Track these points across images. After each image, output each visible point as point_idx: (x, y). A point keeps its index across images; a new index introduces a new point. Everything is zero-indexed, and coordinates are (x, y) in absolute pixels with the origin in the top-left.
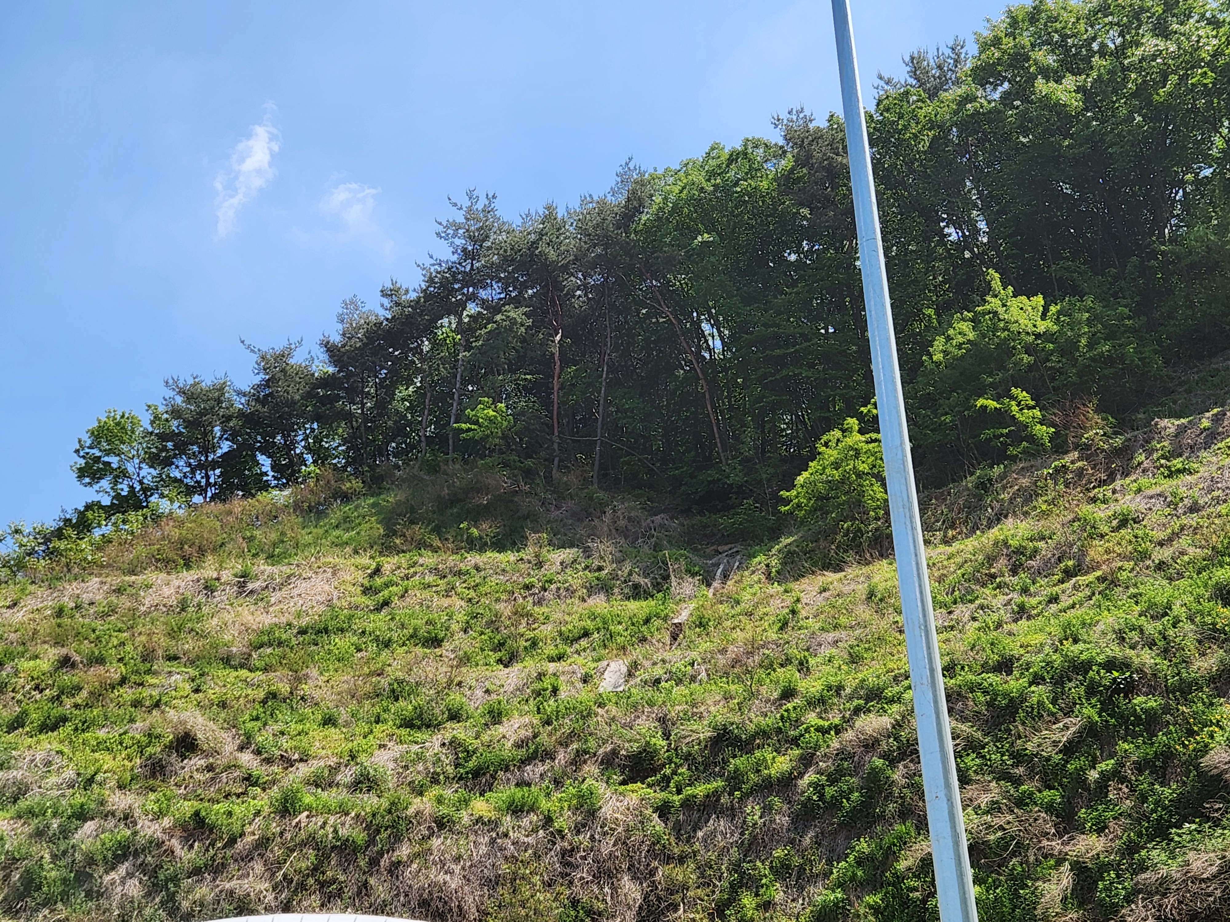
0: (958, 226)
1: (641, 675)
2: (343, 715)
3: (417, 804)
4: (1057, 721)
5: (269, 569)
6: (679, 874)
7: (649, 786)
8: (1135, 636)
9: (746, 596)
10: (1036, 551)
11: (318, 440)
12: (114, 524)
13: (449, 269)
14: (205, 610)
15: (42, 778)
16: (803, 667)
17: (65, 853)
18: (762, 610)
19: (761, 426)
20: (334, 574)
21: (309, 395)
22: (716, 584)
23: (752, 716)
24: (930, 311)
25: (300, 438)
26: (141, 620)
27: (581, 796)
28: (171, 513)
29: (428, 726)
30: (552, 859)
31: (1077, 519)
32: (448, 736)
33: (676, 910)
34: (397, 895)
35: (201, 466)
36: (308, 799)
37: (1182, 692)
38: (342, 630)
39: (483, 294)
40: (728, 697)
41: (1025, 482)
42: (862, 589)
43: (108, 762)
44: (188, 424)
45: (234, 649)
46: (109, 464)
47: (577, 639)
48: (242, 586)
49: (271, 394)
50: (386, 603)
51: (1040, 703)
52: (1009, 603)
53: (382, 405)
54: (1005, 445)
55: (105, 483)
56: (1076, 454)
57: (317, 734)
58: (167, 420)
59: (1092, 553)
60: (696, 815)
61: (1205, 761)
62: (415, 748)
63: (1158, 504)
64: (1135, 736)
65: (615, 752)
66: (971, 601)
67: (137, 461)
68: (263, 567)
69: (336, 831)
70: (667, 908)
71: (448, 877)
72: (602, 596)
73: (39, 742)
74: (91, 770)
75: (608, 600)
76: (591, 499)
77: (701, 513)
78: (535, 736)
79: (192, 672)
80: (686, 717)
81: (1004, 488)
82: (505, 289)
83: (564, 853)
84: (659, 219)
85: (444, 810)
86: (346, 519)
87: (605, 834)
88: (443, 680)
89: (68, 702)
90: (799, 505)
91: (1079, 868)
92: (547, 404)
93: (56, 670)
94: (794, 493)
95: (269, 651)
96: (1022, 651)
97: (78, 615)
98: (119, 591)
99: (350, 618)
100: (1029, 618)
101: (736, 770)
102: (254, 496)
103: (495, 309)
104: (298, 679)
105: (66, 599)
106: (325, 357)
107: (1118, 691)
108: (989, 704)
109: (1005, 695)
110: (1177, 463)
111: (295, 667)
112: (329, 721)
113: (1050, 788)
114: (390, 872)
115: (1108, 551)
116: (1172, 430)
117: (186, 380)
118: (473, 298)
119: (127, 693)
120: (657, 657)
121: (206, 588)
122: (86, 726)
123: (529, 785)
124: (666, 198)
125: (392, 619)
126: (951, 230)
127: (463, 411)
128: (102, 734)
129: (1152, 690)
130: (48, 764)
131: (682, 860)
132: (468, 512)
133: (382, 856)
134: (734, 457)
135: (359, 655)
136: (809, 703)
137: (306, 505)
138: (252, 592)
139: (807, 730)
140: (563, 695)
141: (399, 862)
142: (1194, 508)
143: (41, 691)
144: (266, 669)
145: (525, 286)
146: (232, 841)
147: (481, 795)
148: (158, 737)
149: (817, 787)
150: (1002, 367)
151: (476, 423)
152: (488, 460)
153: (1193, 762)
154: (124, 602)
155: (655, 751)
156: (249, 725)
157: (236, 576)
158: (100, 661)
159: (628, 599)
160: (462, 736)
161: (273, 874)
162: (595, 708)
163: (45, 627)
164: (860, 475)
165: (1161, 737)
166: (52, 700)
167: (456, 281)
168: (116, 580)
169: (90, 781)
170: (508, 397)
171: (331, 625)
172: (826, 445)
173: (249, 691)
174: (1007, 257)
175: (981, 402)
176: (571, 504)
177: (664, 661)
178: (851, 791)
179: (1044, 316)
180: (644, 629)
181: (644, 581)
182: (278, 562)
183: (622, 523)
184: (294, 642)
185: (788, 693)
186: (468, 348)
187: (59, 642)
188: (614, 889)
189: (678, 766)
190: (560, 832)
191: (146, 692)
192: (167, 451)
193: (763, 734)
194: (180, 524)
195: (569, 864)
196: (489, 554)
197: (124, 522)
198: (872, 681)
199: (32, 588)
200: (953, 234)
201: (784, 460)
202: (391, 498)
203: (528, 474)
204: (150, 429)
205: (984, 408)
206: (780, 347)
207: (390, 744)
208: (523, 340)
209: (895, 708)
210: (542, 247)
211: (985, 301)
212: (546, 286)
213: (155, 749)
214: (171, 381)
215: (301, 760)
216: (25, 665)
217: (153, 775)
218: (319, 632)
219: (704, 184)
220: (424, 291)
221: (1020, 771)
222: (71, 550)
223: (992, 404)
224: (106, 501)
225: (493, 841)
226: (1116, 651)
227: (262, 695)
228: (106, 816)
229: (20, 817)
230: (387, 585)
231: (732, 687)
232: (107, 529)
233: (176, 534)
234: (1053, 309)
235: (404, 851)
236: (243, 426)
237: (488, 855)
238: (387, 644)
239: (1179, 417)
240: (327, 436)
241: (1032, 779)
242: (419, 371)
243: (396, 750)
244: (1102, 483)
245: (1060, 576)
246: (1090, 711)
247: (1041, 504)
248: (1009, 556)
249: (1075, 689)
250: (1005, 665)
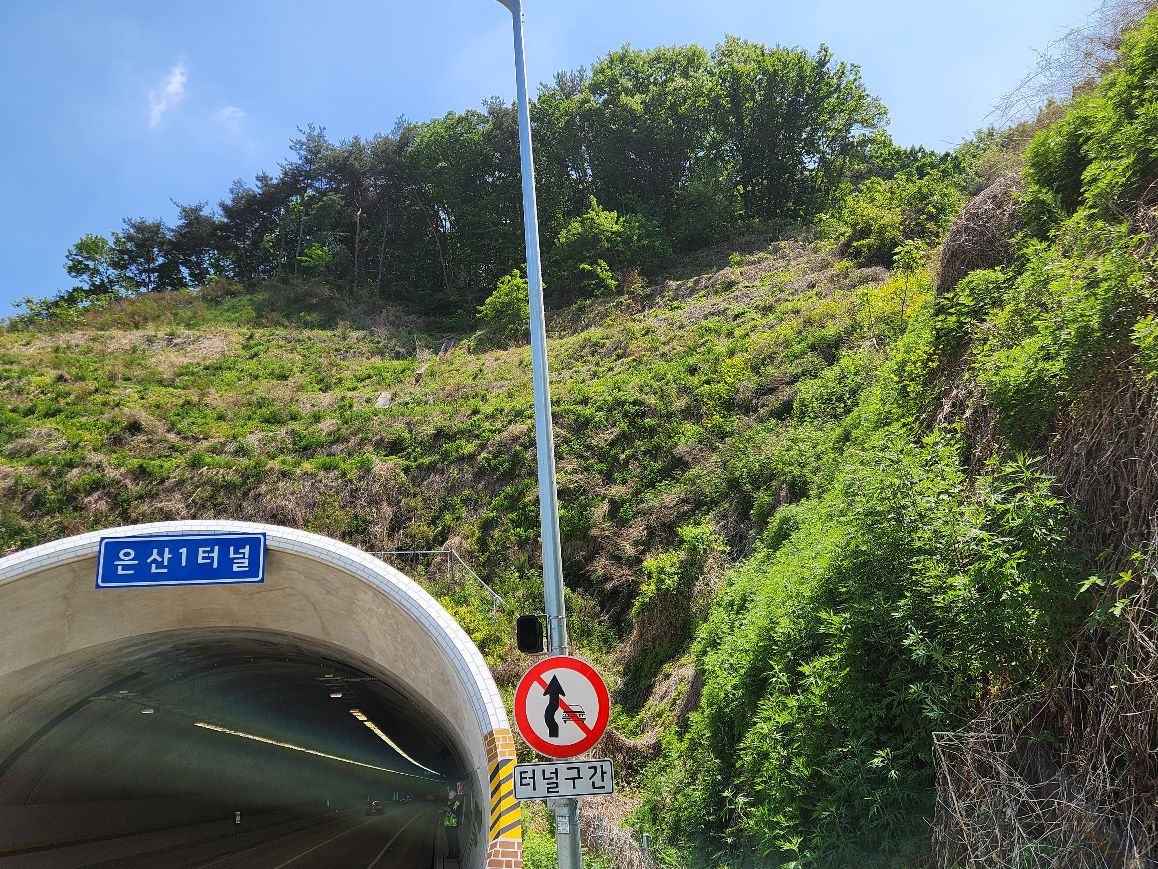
0: (577, 171)
1: (398, 400)
2: (230, 415)
3: (271, 464)
4: (608, 430)
5: (187, 332)
6: (413, 502)
7: (400, 457)
8: (648, 389)
9: (456, 361)
10: (604, 344)
11: (217, 260)
12: (91, 301)
13: (297, 168)
14: (147, 353)
15: (46, 443)
16: (484, 399)
17: (60, 485)
18: (464, 369)
19: (469, 270)
20: (226, 337)
21: (213, 234)
22: (441, 354)
23: (456, 423)
24: (560, 216)
25: (206, 258)
26: (108, 357)
27: (362, 462)
28: (127, 297)
29: (278, 423)
30: (345, 494)
32: (290, 428)
33: (411, 520)
34: (258, 512)
35: (145, 271)
36: (208, 460)
37: (668, 417)
38: (230, 369)
39: (317, 184)
40: (444, 413)
41: (601, 309)
42: (517, 360)
43: (87, 436)
44: (137, 245)
45: (165, 376)
46: (88, 265)
47: (364, 380)
48: (170, 341)
49: (188, 232)
50: (256, 355)
51: (600, 421)
52: (589, 370)
53: (256, 244)
54: (593, 289)
55: (85, 277)
56: (627, 296)
57: (214, 425)
58: (124, 242)
59: (631, 347)
60: (423, 473)
61: (675, 451)
62: (271, 434)
63: (665, 324)
64: (644, 438)
65: (382, 440)
66: (571, 369)
67: (105, 265)
68: (182, 330)
69: (224, 477)
70: (406, 520)
71: (287, 503)
72: (379, 357)
73: (43, 423)
74: (77, 440)
75: (382, 360)
76: (374, 304)
77: (435, 315)
78: (339, 430)
79: (140, 388)
80: (421, 423)
81: (591, 311)
82: (329, 183)
83: (352, 491)
84: (418, 151)
85: (286, 467)
86: (233, 307)
87: (375, 481)
88: (288, 398)
89: (62, 402)
90: (487, 315)
91: (612, 501)
92: (352, 250)
93: (55, 383)
94: (484, 307)
95: (186, 378)
96: (593, 395)
97: (68, 352)
98: (94, 340)
99: (235, 362)
100: (598, 378)
101: (446, 450)
102: (177, 290)
103: (323, 193)
104: (203, 395)
105: (61, 342)
106: (221, 213)
107: (637, 416)
108: (576, 421)
109: (584, 416)
110: (675, 304)
111: (202, 387)
112: (221, 418)
113: (602, 462)
114: (255, 499)
115: (638, 347)
116: (674, 287)
117: (136, 219)
118: (310, 186)
119: (99, 398)
120: (407, 391)
121: (148, 341)
122: (73, 415)
123: (334, 455)
124: (422, 140)
125: (260, 364)
126: (573, 172)
127: (303, 250)
128: (83, 420)
129: (653, 416)
130: (50, 435)
131: (415, 495)
132: (305, 307)
133: (250, 491)
134: (454, 287)
135: (240, 383)
136: (486, 417)
137: (209, 297)
138: (176, 345)
139: (484, 431)
140: (355, 409)
141: (260, 495)
142: (681, 327)
143: (45, 394)
144: (184, 388)
145: (341, 182)
146: (162, 481)
147: (308, 460)
148: (118, 423)
149: (487, 460)
150: (595, 248)
151: (311, 257)
152: (317, 279)
153: (669, 452)
154: (97, 346)
155: (404, 439)
156: (173, 418)
157: (166, 335)
158: (82, 379)
159: (393, 359)
160: (298, 429)
161: (186, 500)
162: (372, 416)
163: (48, 358)
164: (519, 300)
165: (656, 439)
166: (52, 400)
167: (301, 175)
168: (93, 333)
169: (76, 446)
170: (330, 244)
171: (224, 365)
172: (502, 283)
173: (174, 400)
174: (601, 190)
175: (582, 266)
176: (364, 306)
177: (411, 393)
178: (504, 462)
179: (617, 223)
180: (401, 375)
181: (401, 350)
182: (192, 329)
183: (392, 318)
184: (201, 373)
185: (475, 412)
186: (307, 214)
187: (56, 367)
188: (378, 510)
189: (415, 448)
190: (350, 480)
191: (111, 398)
192: (125, 260)
193: (461, 432)
194: (132, 302)
195: (355, 497)
196: (316, 331)
197: (97, 300)
198: (518, 407)
199: (39, 335)
200: (574, 175)
201: (480, 290)
202: (260, 297)
203: (340, 288)
204: (114, 247)
205: (584, 269)
206: (481, 228)
207: (256, 432)
208: (340, 213)
209: (529, 421)
210: (351, 160)
211: (588, 212)
212: (353, 183)
213: (117, 430)
214: (127, 220)
215: (204, 439)
216: (35, 379)
217: (115, 444)
218: (216, 369)
219: (444, 134)
220: (281, 179)
221: (588, 454)
222: (64, 314)
223: (588, 267)
224: (86, 287)
225: (313, 484)
226: (638, 396)
227: (181, 402)
228: (86, 466)
229: (32, 465)
230: (257, 345)
231: (447, 408)
232: (87, 304)
233: (130, 309)
234: (622, 219)
235: (263, 489)
236: (172, 249)
237: (310, 492)
238: (256, 377)
239: (678, 280)
240: (223, 259)
241: (593, 458)
242: (278, 225)
243: (260, 435)
244: (639, 312)
245: (615, 358)
246: (623, 425)
247: (608, 321)
248: (591, 347)
249: (617, 414)
250: (584, 402)
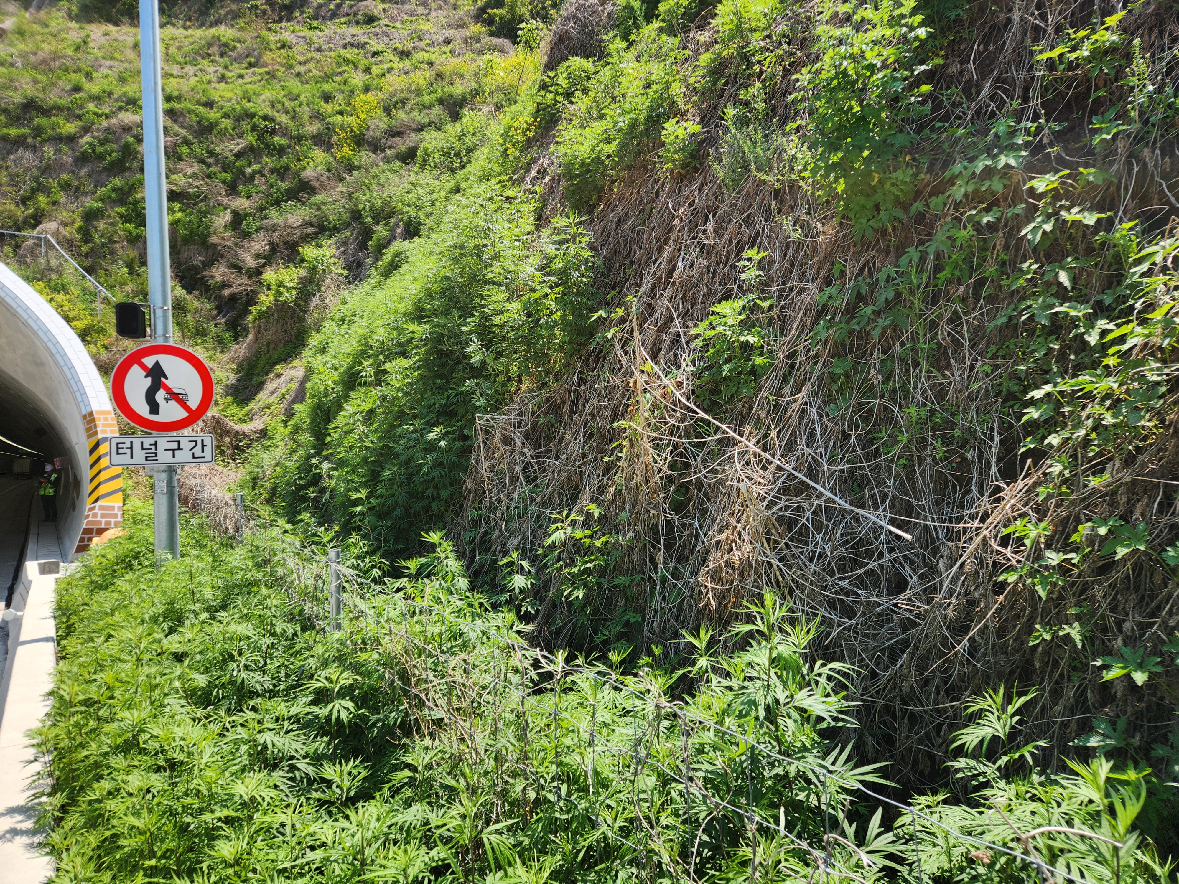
4: (233, 139)
8: (279, 106)
10: (235, 48)
16: (88, 76)
22: (32, 10)
23: (52, 96)
31: (259, 37)
37: (298, 140)
40: (36, 81)
41: (234, 7)
42: (130, 40)
51: (226, 129)
52: (216, 72)
59: (265, 57)
60: (10, 146)
61: (303, 174)
63: (302, 42)
64: (272, 156)
66: (195, 65)
81: (222, 7)
91: (235, 213)
96: (220, 99)
100: (226, 83)
101: (39, 125)
107: (267, 132)
108: (199, 123)
109: (208, 120)
110: (315, 23)
113: (226, 172)
115: (273, 59)
129: (284, 135)
136: (90, 98)
139: (87, 112)
149: (92, 145)
153: (297, 174)
165: (285, 159)
178: (112, 151)
185: (77, 89)
193: (59, 108)
198: (130, 94)
221: (211, 160)
226: (269, 111)
231: (40, 76)
241: (216, 166)
244: (275, 21)
245: (246, 65)
246: (251, 138)
247: (241, 22)
248: (220, 47)
249: (245, 125)
250: (209, 104)
